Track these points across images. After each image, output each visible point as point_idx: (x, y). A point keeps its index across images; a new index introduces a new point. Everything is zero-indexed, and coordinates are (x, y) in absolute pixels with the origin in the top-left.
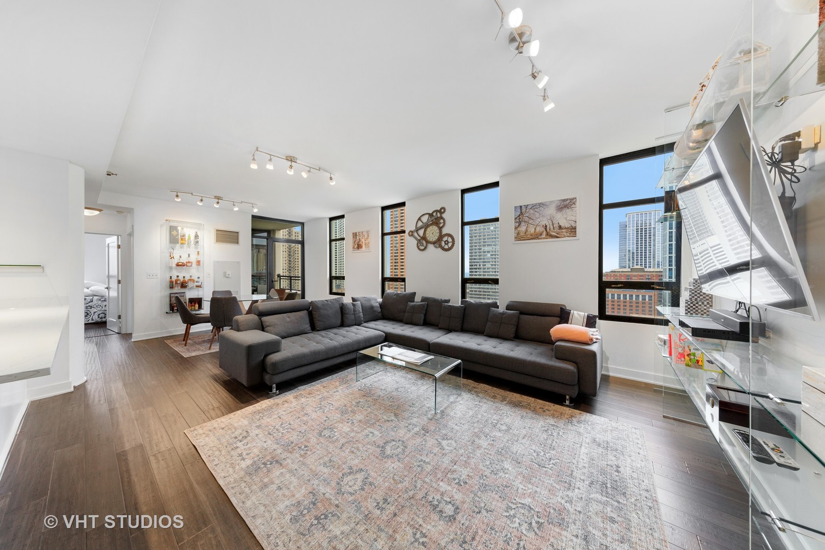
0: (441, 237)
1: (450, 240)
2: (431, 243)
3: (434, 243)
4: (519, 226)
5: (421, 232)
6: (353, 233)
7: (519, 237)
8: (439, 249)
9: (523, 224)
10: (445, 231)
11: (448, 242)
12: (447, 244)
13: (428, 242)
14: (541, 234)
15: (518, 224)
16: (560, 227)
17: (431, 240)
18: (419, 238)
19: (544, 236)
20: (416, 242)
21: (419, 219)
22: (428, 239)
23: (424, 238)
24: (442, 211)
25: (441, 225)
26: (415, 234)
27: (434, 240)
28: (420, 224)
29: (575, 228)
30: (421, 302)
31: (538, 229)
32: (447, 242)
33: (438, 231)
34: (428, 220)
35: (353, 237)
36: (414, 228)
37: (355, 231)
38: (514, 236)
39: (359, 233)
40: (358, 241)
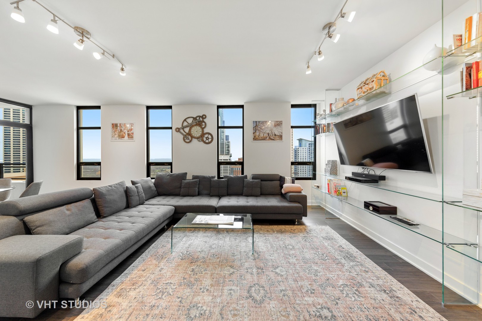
0: (203, 134)
1: (210, 137)
2: (195, 138)
3: (197, 138)
4: (255, 132)
5: (187, 130)
6: (113, 124)
7: (255, 139)
8: (202, 143)
9: (257, 131)
10: (206, 131)
11: (209, 138)
12: (208, 139)
13: (192, 137)
14: (266, 138)
15: (254, 131)
16: (275, 135)
17: (195, 136)
18: (185, 134)
19: (268, 139)
20: (182, 137)
21: (185, 120)
22: (193, 135)
23: (189, 134)
24: (204, 117)
25: (203, 126)
26: (182, 131)
27: (198, 136)
28: (185, 124)
29: (282, 136)
30: (193, 179)
31: (265, 135)
32: (207, 138)
33: (201, 130)
34: (192, 122)
35: (113, 127)
36: (180, 126)
37: (115, 122)
38: (252, 137)
39: (120, 124)
40: (119, 131)
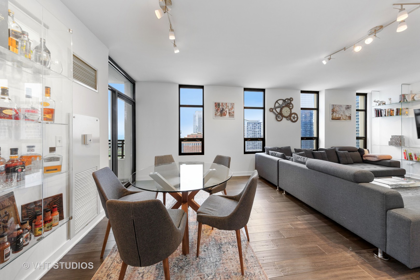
0: (291, 114)
1: (296, 116)
2: (285, 117)
3: (286, 117)
5: (278, 110)
6: (215, 103)
7: (333, 118)
8: (290, 121)
9: (334, 113)
10: (293, 111)
12: (294, 119)
13: (283, 116)
14: (340, 118)
15: (332, 113)
16: (346, 115)
17: (285, 115)
18: (277, 113)
19: (342, 119)
20: (275, 116)
21: (277, 102)
22: (284, 114)
23: (281, 113)
24: (291, 99)
25: (291, 107)
26: (274, 110)
27: (287, 115)
28: (277, 105)
31: (339, 116)
32: (294, 118)
33: (289, 111)
34: (283, 103)
35: (216, 106)
36: (273, 107)
37: (217, 101)
38: (331, 117)
39: (222, 103)
40: (221, 110)
